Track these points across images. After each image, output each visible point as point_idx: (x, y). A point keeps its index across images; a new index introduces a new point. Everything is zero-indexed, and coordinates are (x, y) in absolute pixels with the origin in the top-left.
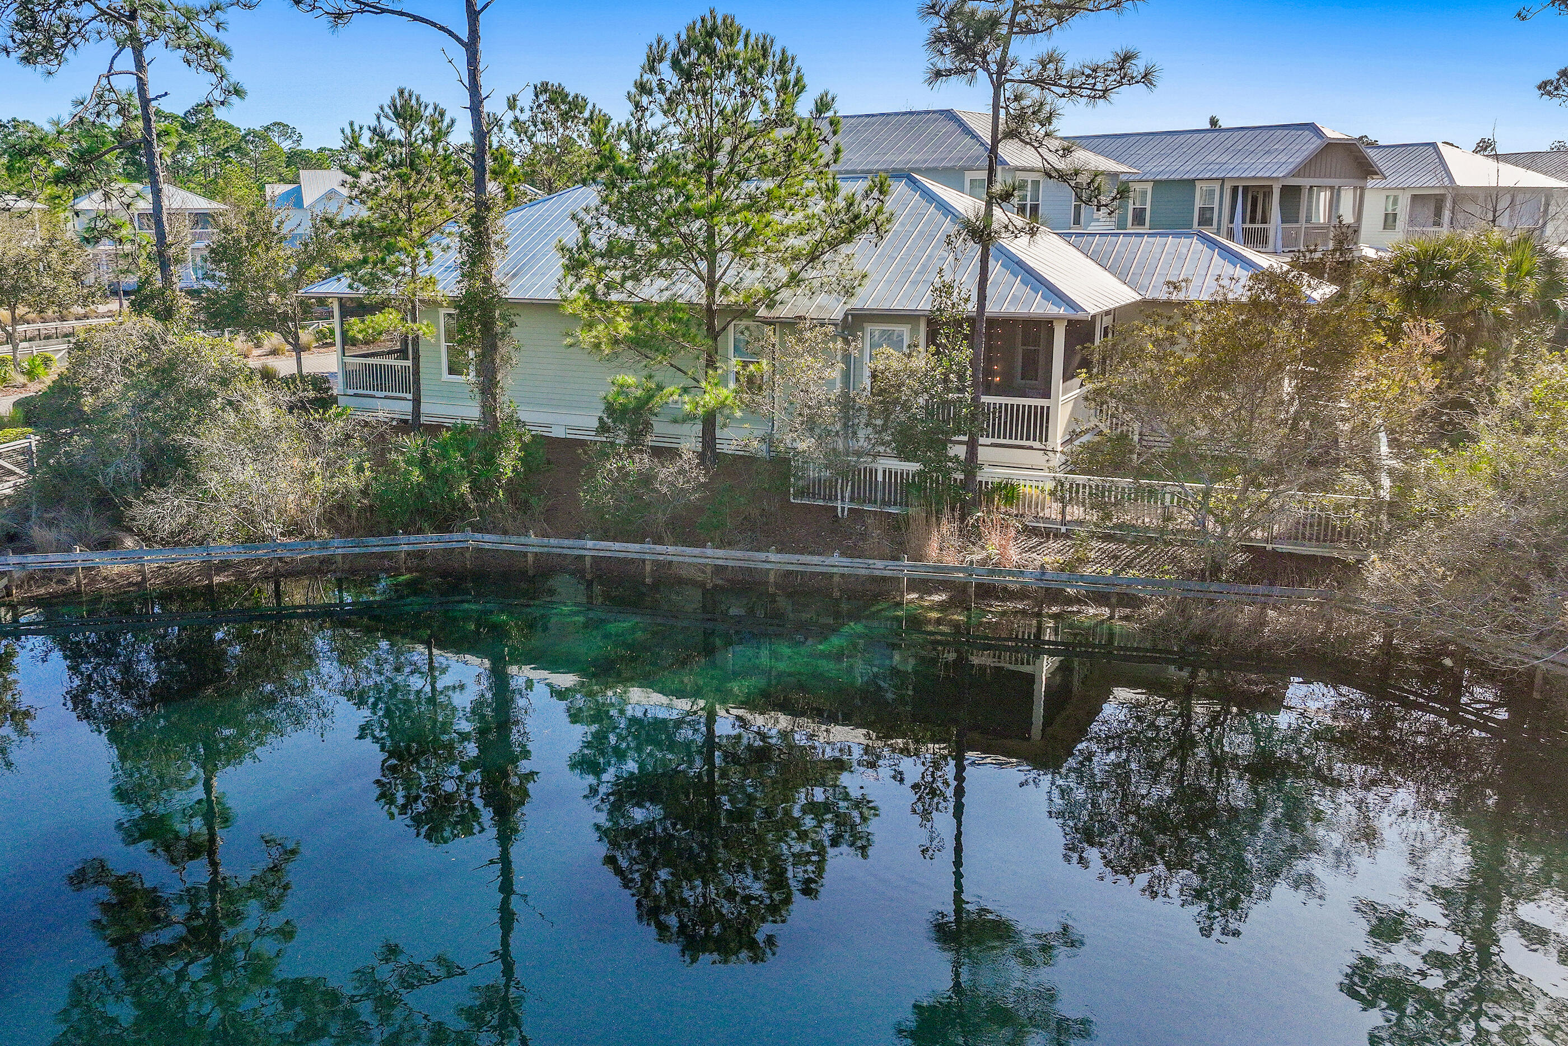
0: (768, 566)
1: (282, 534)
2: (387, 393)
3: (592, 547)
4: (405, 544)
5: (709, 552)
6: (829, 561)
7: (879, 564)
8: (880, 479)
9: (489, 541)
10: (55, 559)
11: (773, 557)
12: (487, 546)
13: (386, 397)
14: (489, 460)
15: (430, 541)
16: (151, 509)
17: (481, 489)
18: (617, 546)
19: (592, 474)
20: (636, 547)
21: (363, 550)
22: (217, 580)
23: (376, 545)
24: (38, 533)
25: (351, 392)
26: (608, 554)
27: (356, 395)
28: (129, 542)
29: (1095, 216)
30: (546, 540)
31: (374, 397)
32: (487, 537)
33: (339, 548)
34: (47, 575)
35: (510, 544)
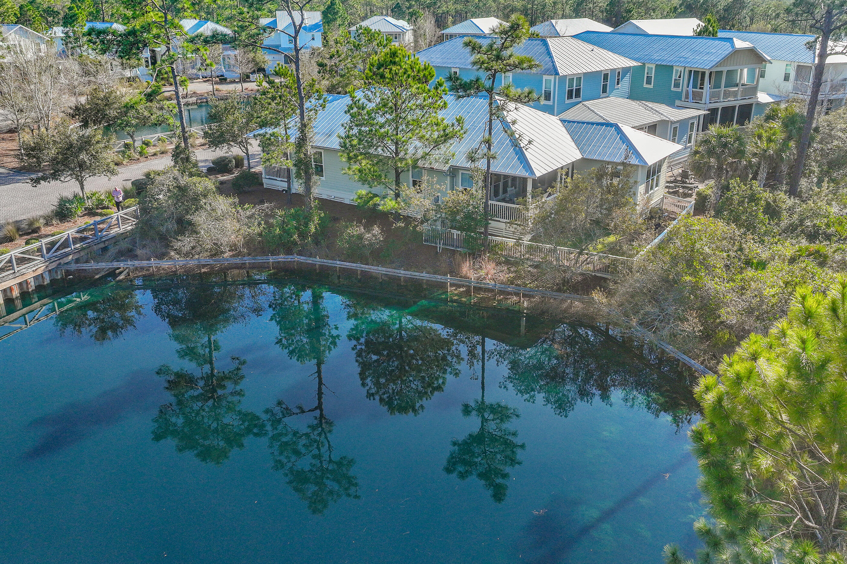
0: (400, 275)
1: (229, 251)
2: (281, 179)
3: (338, 264)
4: (271, 259)
5: (380, 268)
6: (422, 275)
7: (439, 277)
8: (455, 237)
9: (302, 259)
10: (145, 263)
11: (402, 272)
12: (302, 261)
13: (281, 181)
14: (306, 225)
15: (281, 258)
16: (179, 243)
17: (303, 235)
18: (348, 264)
19: (342, 234)
20: (355, 265)
21: (256, 261)
22: (203, 270)
23: (260, 259)
24: (139, 252)
25: (267, 177)
26: (345, 267)
27: (269, 178)
28: (172, 253)
29: (616, 87)
30: (322, 260)
31: (276, 180)
32: (302, 257)
33: (248, 260)
34: (142, 268)
35: (310, 261)
